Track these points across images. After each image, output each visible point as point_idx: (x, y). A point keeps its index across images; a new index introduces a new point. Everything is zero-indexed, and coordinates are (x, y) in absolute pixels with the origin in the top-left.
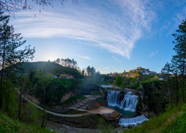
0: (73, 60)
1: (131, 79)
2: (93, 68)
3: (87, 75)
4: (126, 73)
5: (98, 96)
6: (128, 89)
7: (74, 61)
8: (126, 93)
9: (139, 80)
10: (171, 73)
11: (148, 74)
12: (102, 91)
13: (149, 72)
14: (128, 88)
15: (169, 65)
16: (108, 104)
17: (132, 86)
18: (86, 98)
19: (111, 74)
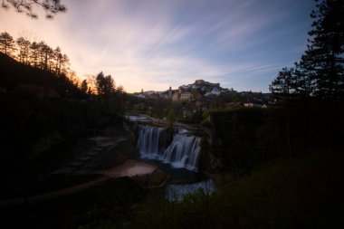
0: (58, 50)
1: (184, 103)
2: (110, 77)
3: (96, 93)
4: (174, 92)
5: (121, 139)
6: (180, 124)
7: (63, 53)
8: (177, 132)
9: (201, 106)
10: (292, 91)
11: (218, 93)
12: (127, 128)
13: (221, 89)
14: (179, 121)
15: (289, 74)
16: (140, 155)
17: (187, 117)
18: (95, 143)
19: (142, 93)
